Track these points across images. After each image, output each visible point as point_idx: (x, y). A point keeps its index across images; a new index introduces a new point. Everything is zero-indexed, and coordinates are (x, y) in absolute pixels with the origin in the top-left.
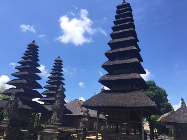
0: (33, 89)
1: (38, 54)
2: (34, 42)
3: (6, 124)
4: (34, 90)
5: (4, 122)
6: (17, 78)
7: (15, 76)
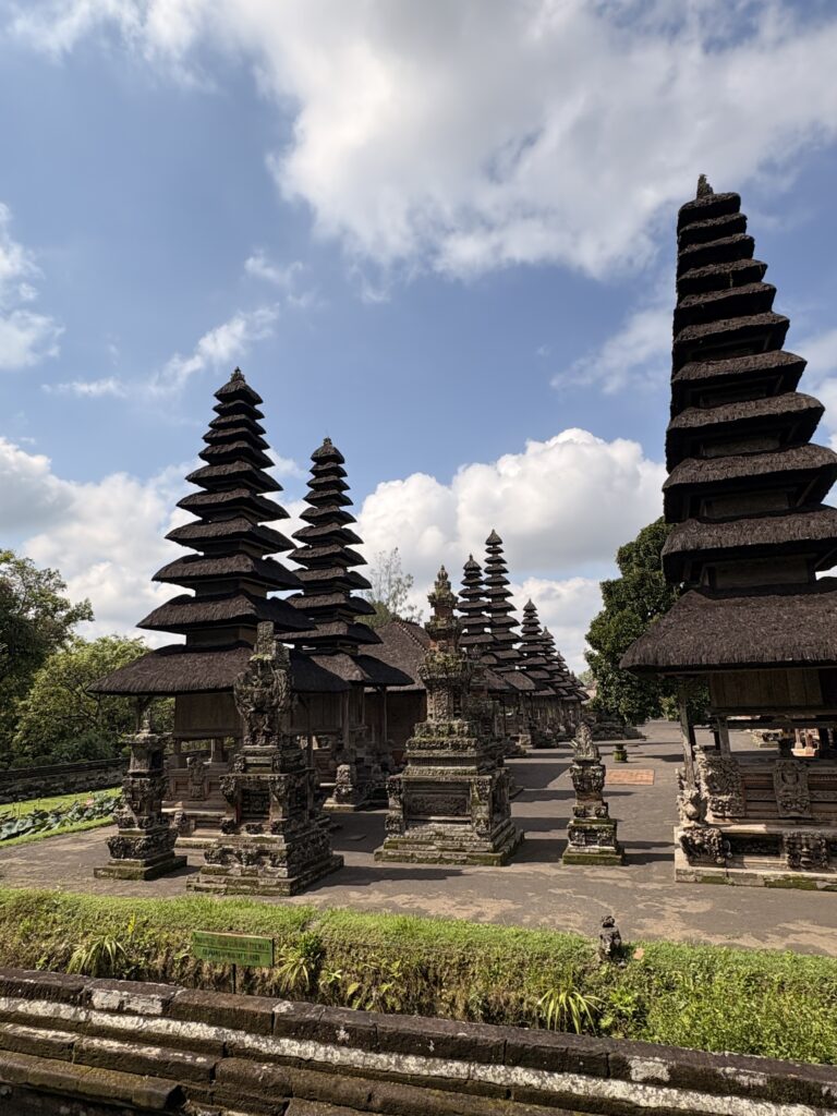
0: (270, 595)
1: (263, 432)
2: (237, 376)
3: (268, 765)
4: (274, 599)
5: (250, 759)
6: (192, 552)
7: (183, 542)
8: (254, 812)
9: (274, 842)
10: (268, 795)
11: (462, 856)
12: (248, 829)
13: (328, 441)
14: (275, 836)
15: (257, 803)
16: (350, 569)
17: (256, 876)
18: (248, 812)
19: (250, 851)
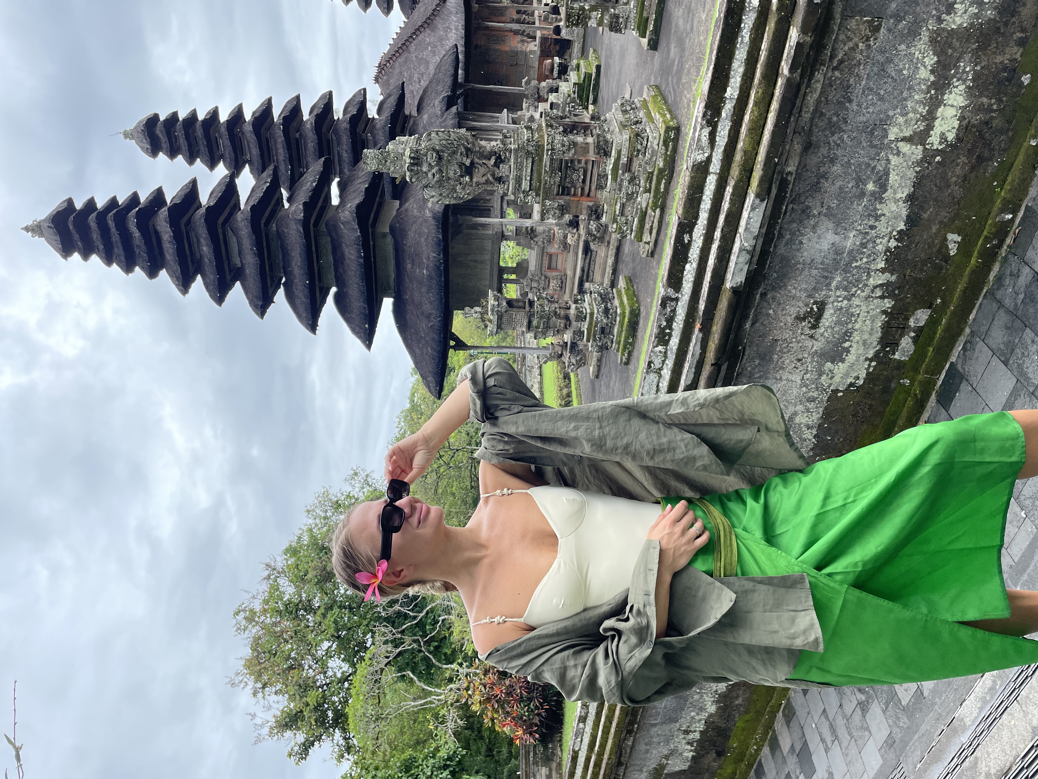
1: (114, 200)
2: (36, 229)
8: (584, 181)
9: (619, 153)
10: (566, 161)
12: (601, 187)
13: (126, 135)
14: (613, 152)
15: (574, 177)
16: (306, 117)
17: (652, 172)
18: (583, 189)
19: (625, 183)
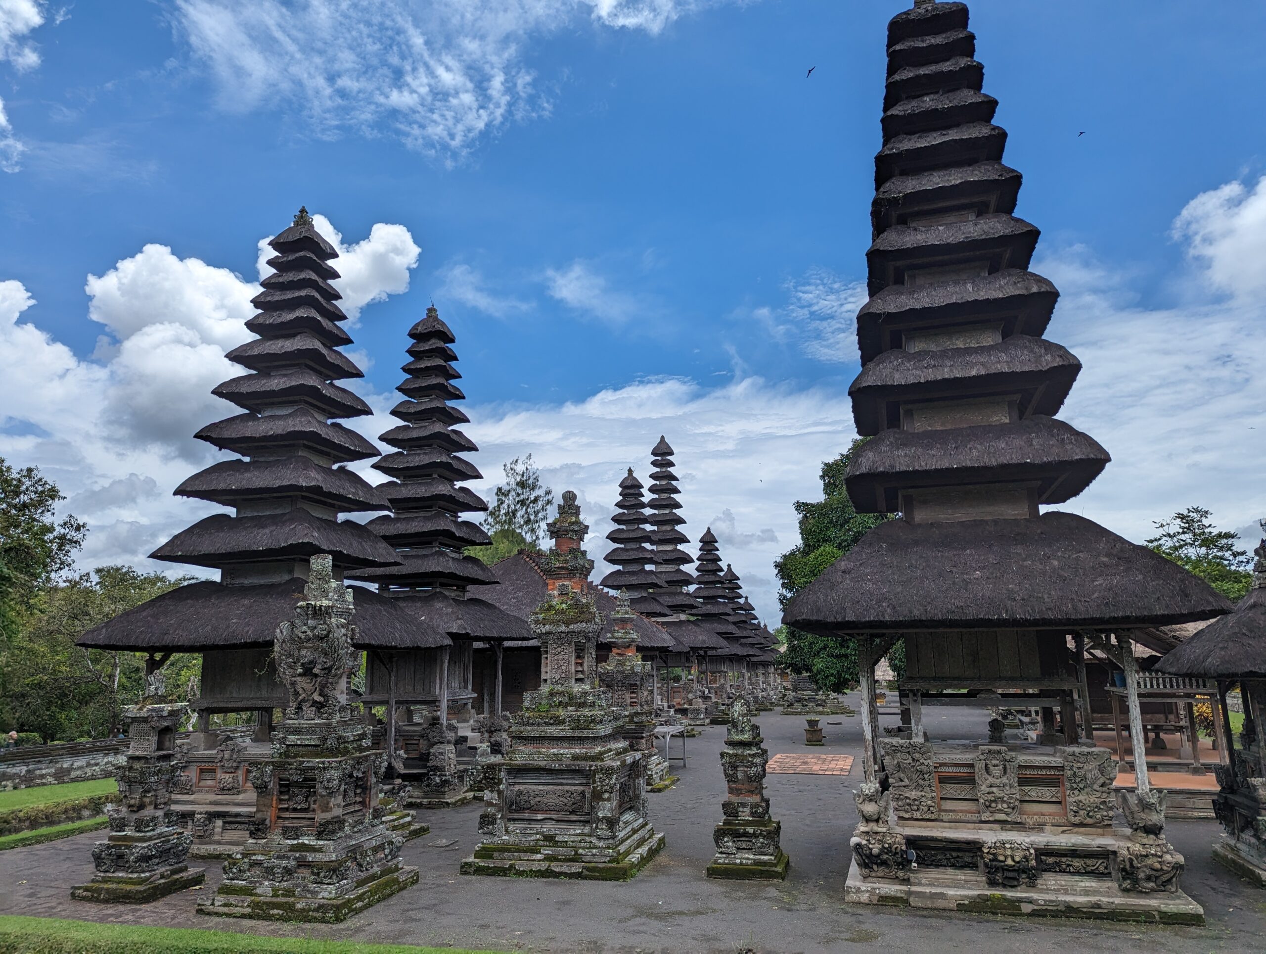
1: (338, 297)
2: (302, 220)
3: (315, 746)
5: (292, 739)
9: (319, 850)
10: (314, 787)
11: (576, 868)
12: (287, 832)
13: (432, 312)
14: (321, 842)
15: (300, 798)
17: (294, 896)
18: (287, 809)
